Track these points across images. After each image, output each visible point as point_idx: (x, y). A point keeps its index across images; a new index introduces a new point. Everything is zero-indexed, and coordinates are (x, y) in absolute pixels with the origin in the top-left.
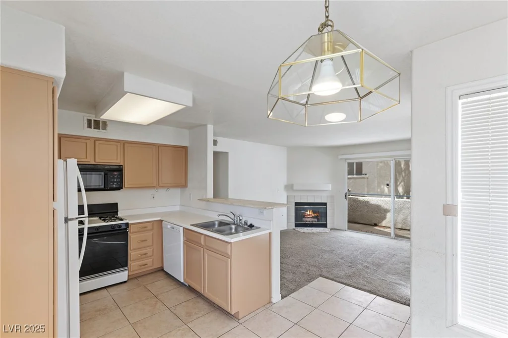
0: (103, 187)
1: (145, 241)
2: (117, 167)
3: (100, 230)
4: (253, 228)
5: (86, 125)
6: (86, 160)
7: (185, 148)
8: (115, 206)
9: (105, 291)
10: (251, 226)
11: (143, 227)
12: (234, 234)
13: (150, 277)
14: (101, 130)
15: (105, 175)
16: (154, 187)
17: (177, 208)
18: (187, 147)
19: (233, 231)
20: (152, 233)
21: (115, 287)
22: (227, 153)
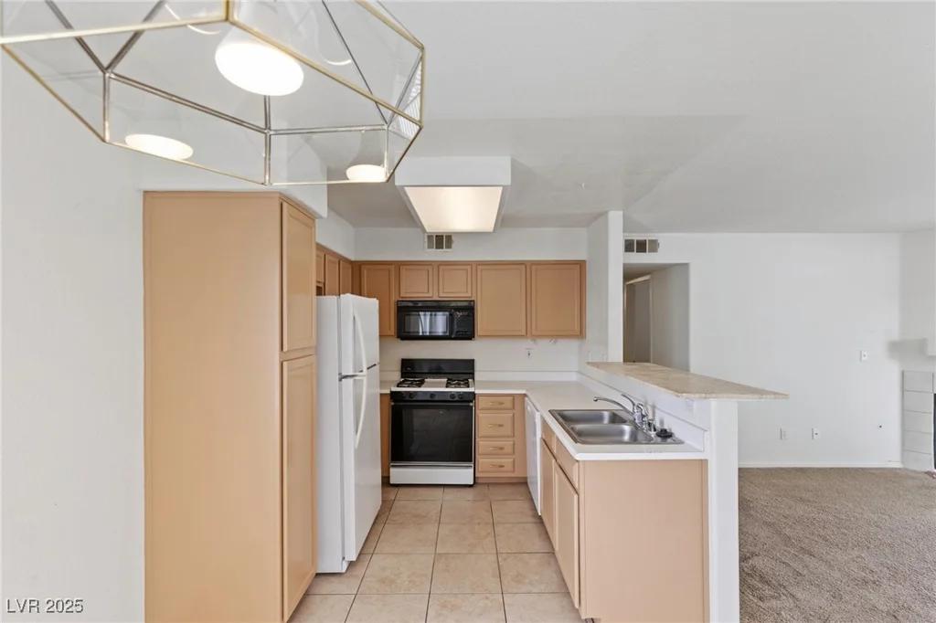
0: (448, 334)
1: (501, 426)
2: (466, 304)
3: (436, 398)
4: (669, 440)
5: (426, 245)
6: (427, 295)
7: (581, 265)
8: (471, 363)
9: (440, 491)
10: (665, 435)
11: (498, 402)
12: (627, 443)
13: (509, 490)
14: (445, 250)
15: (450, 315)
16: (521, 336)
17: (573, 377)
18: (585, 261)
19: (626, 437)
20: (511, 415)
21: (455, 490)
22: (686, 266)
